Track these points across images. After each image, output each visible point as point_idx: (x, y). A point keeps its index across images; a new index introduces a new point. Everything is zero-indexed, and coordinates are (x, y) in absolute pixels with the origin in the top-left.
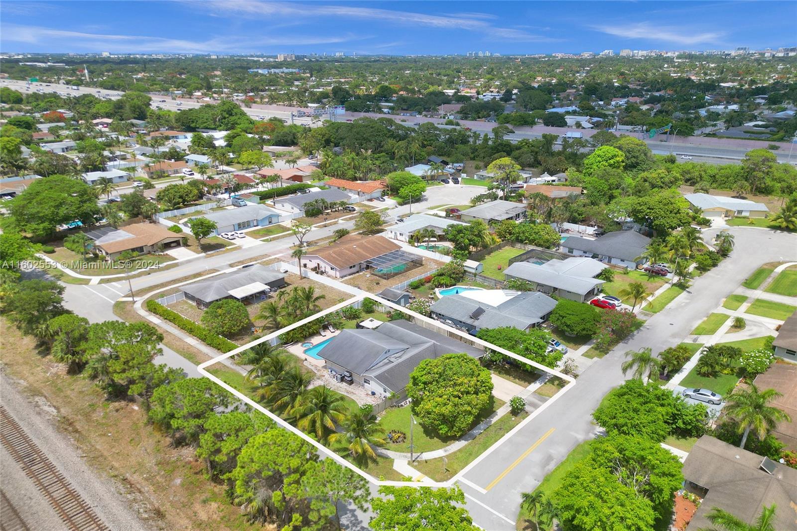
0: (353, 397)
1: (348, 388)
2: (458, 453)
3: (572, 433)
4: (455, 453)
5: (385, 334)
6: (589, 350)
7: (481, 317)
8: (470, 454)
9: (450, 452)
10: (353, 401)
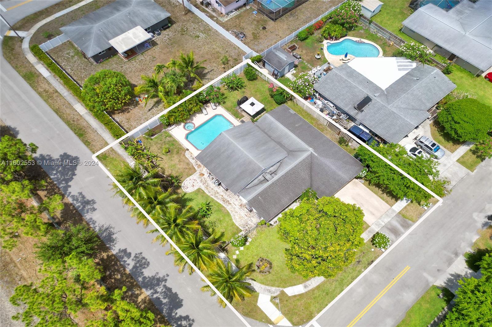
0: (229, 208)
1: (224, 195)
2: (316, 291)
3: (425, 275)
4: (313, 290)
5: (263, 131)
6: (466, 154)
7: (366, 109)
8: (327, 294)
9: (310, 288)
10: (228, 214)
